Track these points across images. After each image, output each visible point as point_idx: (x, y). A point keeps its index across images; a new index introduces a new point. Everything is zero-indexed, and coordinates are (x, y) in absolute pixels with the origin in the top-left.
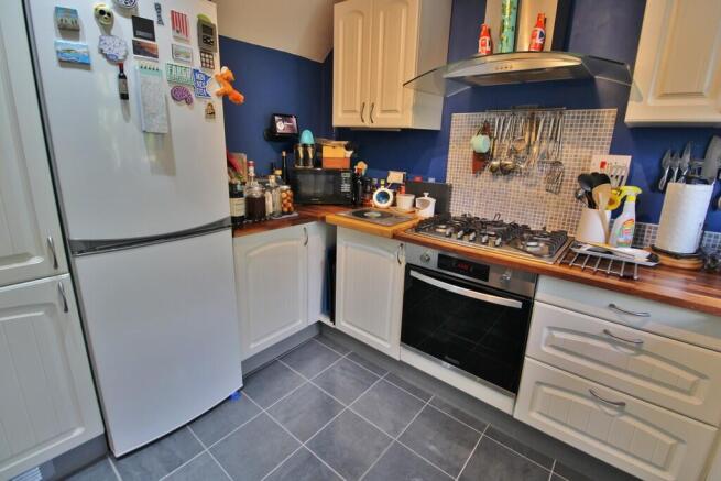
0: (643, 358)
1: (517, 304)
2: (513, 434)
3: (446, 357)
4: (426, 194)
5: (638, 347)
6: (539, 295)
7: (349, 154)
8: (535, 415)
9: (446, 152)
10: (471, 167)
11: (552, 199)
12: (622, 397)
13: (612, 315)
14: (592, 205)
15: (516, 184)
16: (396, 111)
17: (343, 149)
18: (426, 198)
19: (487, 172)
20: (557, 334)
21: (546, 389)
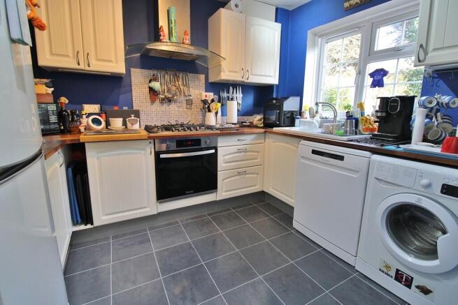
0: (247, 153)
1: (213, 151)
2: (216, 209)
3: (187, 192)
4: (133, 116)
5: (246, 151)
6: (219, 145)
7: (50, 90)
8: (224, 194)
9: (131, 91)
10: (149, 100)
11: (189, 112)
12: (243, 170)
13: (239, 143)
14: (210, 111)
15: (173, 107)
16: (111, 61)
17: (44, 87)
18: (133, 118)
19: (158, 101)
20: (226, 157)
21: (226, 181)
